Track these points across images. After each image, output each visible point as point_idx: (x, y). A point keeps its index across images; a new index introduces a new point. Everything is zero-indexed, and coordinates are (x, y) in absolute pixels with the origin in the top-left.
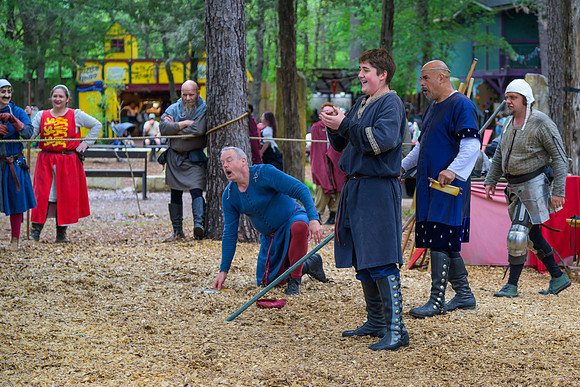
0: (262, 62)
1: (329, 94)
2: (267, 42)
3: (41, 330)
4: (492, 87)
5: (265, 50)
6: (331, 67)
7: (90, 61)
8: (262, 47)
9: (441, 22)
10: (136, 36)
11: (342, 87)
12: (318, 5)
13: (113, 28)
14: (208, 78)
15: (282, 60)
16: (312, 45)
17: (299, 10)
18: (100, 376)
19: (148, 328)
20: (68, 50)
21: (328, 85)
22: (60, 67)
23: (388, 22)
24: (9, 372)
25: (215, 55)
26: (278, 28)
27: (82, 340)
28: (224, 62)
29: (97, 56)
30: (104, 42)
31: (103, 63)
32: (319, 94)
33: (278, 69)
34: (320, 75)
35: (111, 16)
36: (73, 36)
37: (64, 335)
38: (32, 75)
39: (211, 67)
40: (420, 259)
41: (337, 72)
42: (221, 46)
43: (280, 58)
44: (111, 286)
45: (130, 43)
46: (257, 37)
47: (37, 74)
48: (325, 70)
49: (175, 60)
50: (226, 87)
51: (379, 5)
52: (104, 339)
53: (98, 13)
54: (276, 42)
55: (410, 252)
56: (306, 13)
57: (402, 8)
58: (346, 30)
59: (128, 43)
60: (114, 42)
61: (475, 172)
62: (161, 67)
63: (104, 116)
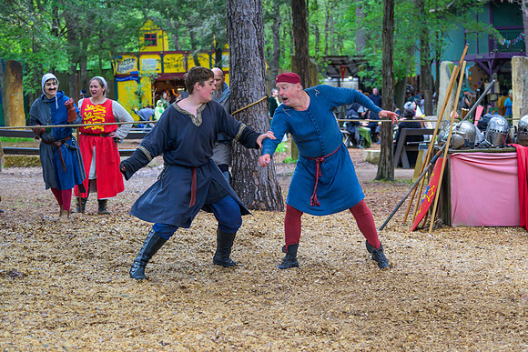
0: (279, 52)
1: (339, 78)
2: (282, 34)
3: (89, 292)
4: (482, 69)
5: (281, 40)
6: (340, 55)
7: (126, 54)
8: (278, 38)
9: (436, 12)
10: (166, 31)
11: (350, 72)
13: (146, 24)
14: (231, 66)
15: (296, 49)
16: (322, 35)
17: (310, 5)
18: (142, 331)
19: (183, 287)
20: (106, 44)
21: (337, 70)
22: (100, 60)
23: (389, 13)
24: (62, 329)
25: (237, 45)
26: (292, 20)
27: (125, 299)
28: (244, 52)
29: (132, 49)
30: (137, 36)
31: (138, 55)
32: (329, 78)
33: (293, 57)
34: (330, 62)
35: (144, 14)
36: (111, 32)
37: (109, 296)
38: (76, 67)
39: (233, 57)
40: (422, 222)
41: (345, 59)
42: (241, 38)
43: (294, 47)
45: (161, 37)
46: (273, 28)
47: (80, 67)
48: (334, 57)
49: (201, 51)
50: (247, 74)
52: (145, 299)
53: (132, 11)
54: (290, 33)
55: (413, 216)
56: (316, 8)
57: (401, 1)
58: (352, 20)
59: (160, 37)
60: (147, 37)
61: (469, 144)
62: (189, 57)
63: (140, 102)
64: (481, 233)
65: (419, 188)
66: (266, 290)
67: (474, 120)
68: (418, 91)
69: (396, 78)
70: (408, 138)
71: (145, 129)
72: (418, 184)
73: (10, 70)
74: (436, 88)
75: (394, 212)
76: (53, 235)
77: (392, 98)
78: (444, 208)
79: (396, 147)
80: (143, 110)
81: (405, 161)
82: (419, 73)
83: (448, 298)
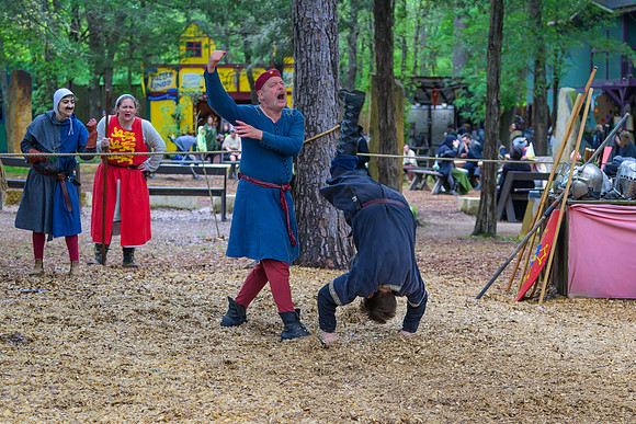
0: (355, 69)
1: (430, 105)
2: (360, 47)
3: (111, 364)
4: (612, 99)
5: (358, 55)
6: (432, 75)
7: (164, 66)
8: (355, 52)
9: (556, 24)
10: (214, 39)
11: (444, 97)
12: (418, 5)
13: (189, 29)
14: (296, 85)
15: (377, 66)
16: (411, 49)
17: (396, 11)
18: (176, 415)
19: (228, 363)
20: (138, 53)
21: (427, 95)
22: (130, 72)
23: (496, 25)
24: (76, 409)
25: (304, 60)
26: (373, 31)
27: (155, 375)
28: (314, 68)
29: (170, 60)
30: (177, 44)
31: (178, 68)
32: (418, 105)
33: (373, 76)
34: (420, 84)
35: (186, 16)
36: (145, 39)
37: (135, 370)
38: (99, 80)
39: (299, 74)
40: (531, 291)
41: (438, 81)
42: (310, 51)
43: (375, 64)
44: (187, 316)
45: (208, 46)
46: (349, 39)
47: (104, 81)
48: (425, 78)
49: (258, 66)
50: (316, 96)
51: (486, 6)
52: (180, 375)
53: (172, 13)
54: (371, 46)
55: (519, 282)
56: (404, 14)
57: (512, 10)
58: (449, 33)
59: (206, 46)
60: (190, 45)
61: (592, 193)
62: (242, 73)
63: (179, 128)
64: (604, 306)
65: (528, 248)
66: (332, 369)
67: (600, 163)
68: (530, 124)
69: (503, 108)
70: (516, 184)
71: (183, 161)
72: (526, 242)
73: (16, 82)
74: (552, 121)
75: (496, 277)
76: (67, 292)
77: (497, 132)
78: (559, 273)
79: (499, 195)
80: (181, 138)
81: (511, 212)
82: (532, 102)
83: (561, 386)
